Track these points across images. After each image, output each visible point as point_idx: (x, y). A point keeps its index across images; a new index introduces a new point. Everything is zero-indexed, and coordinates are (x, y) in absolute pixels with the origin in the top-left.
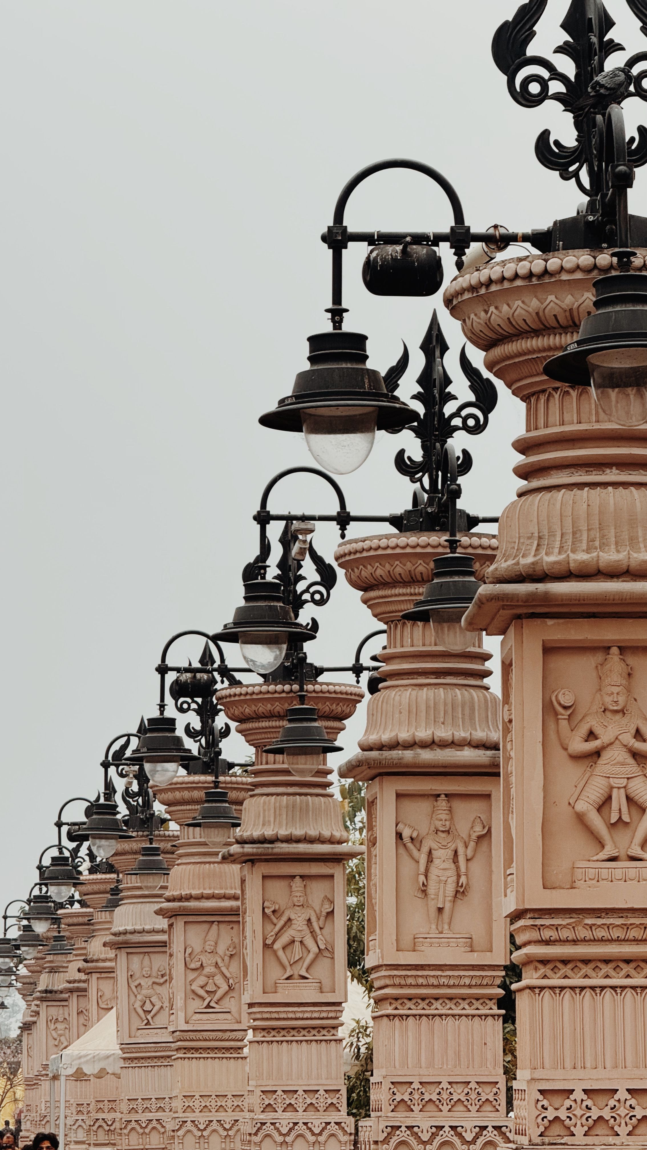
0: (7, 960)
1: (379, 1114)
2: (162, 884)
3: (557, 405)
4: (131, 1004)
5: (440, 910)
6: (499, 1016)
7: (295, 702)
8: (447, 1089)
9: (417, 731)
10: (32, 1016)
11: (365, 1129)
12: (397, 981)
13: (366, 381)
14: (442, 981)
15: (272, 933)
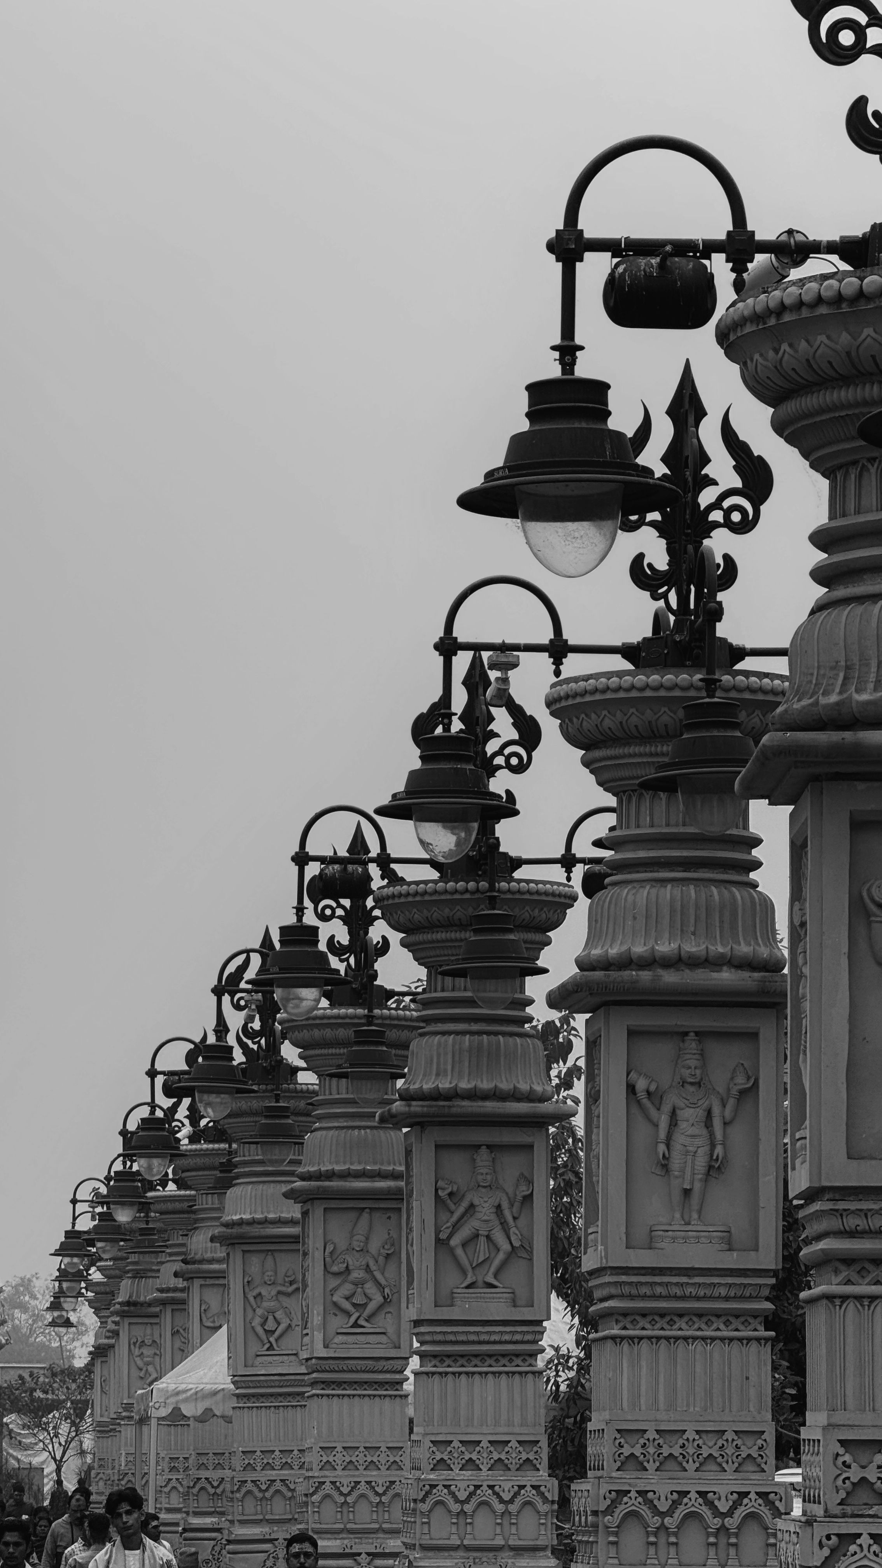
0: (76, 1260)
1: (599, 1473)
2: (291, 1157)
3: (874, 483)
4: (248, 1321)
5: (687, 1192)
6: (767, 1339)
7: (482, 906)
8: (694, 1440)
9: (657, 944)
10: (108, 1338)
11: (580, 1494)
12: (626, 1290)
13: (608, 446)
14: (689, 1290)
15: (449, 1224)
